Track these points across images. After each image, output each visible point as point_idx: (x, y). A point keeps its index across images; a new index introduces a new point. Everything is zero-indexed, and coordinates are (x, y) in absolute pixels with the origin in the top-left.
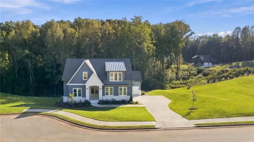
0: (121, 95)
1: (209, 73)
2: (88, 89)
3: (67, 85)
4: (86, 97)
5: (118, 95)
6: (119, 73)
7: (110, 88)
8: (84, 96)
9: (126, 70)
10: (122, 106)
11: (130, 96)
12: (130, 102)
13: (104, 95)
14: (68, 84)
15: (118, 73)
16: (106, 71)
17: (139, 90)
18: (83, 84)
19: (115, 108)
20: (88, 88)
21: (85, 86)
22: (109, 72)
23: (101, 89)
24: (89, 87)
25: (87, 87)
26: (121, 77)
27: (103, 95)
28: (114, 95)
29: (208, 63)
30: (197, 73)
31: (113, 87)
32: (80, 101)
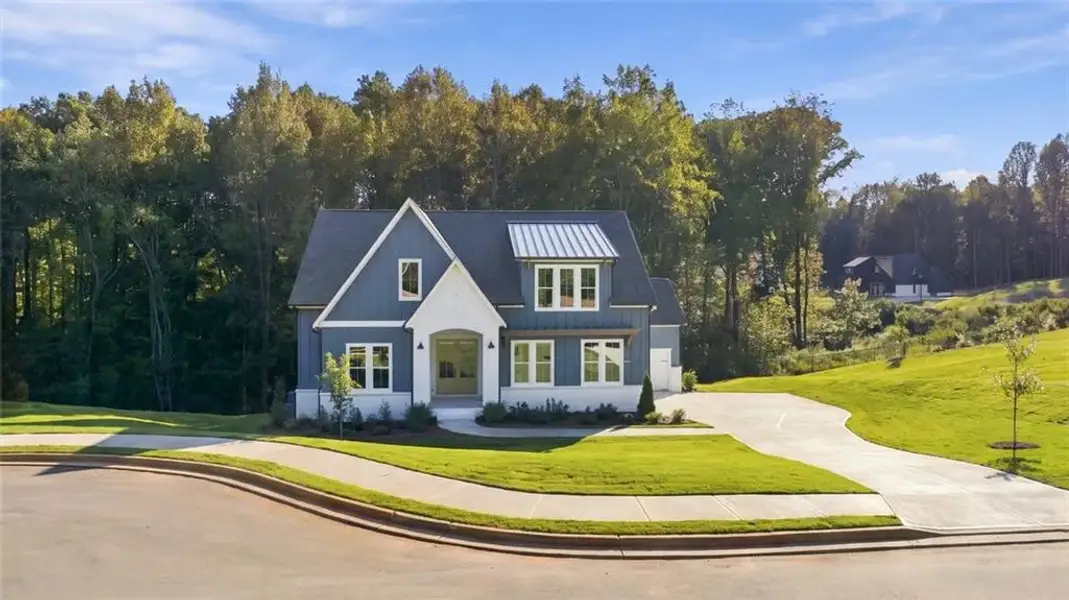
0: (591, 384)
1: (932, 323)
2: (424, 345)
3: (315, 325)
4: (412, 391)
5: (579, 384)
6: (582, 269)
7: (539, 347)
8: (405, 383)
9: (617, 255)
10: (607, 433)
11: (638, 390)
12: (643, 414)
13: (509, 385)
14: (320, 322)
15: (577, 270)
16: (516, 255)
17: (673, 365)
18: (399, 324)
19: (572, 444)
20: (426, 345)
21: (410, 332)
22: (530, 262)
23: (491, 346)
24: (433, 337)
25: (421, 336)
26: (593, 291)
27: (504, 380)
28: (557, 384)
29: (911, 287)
30: (879, 322)
31: (552, 342)
32: (386, 411)
